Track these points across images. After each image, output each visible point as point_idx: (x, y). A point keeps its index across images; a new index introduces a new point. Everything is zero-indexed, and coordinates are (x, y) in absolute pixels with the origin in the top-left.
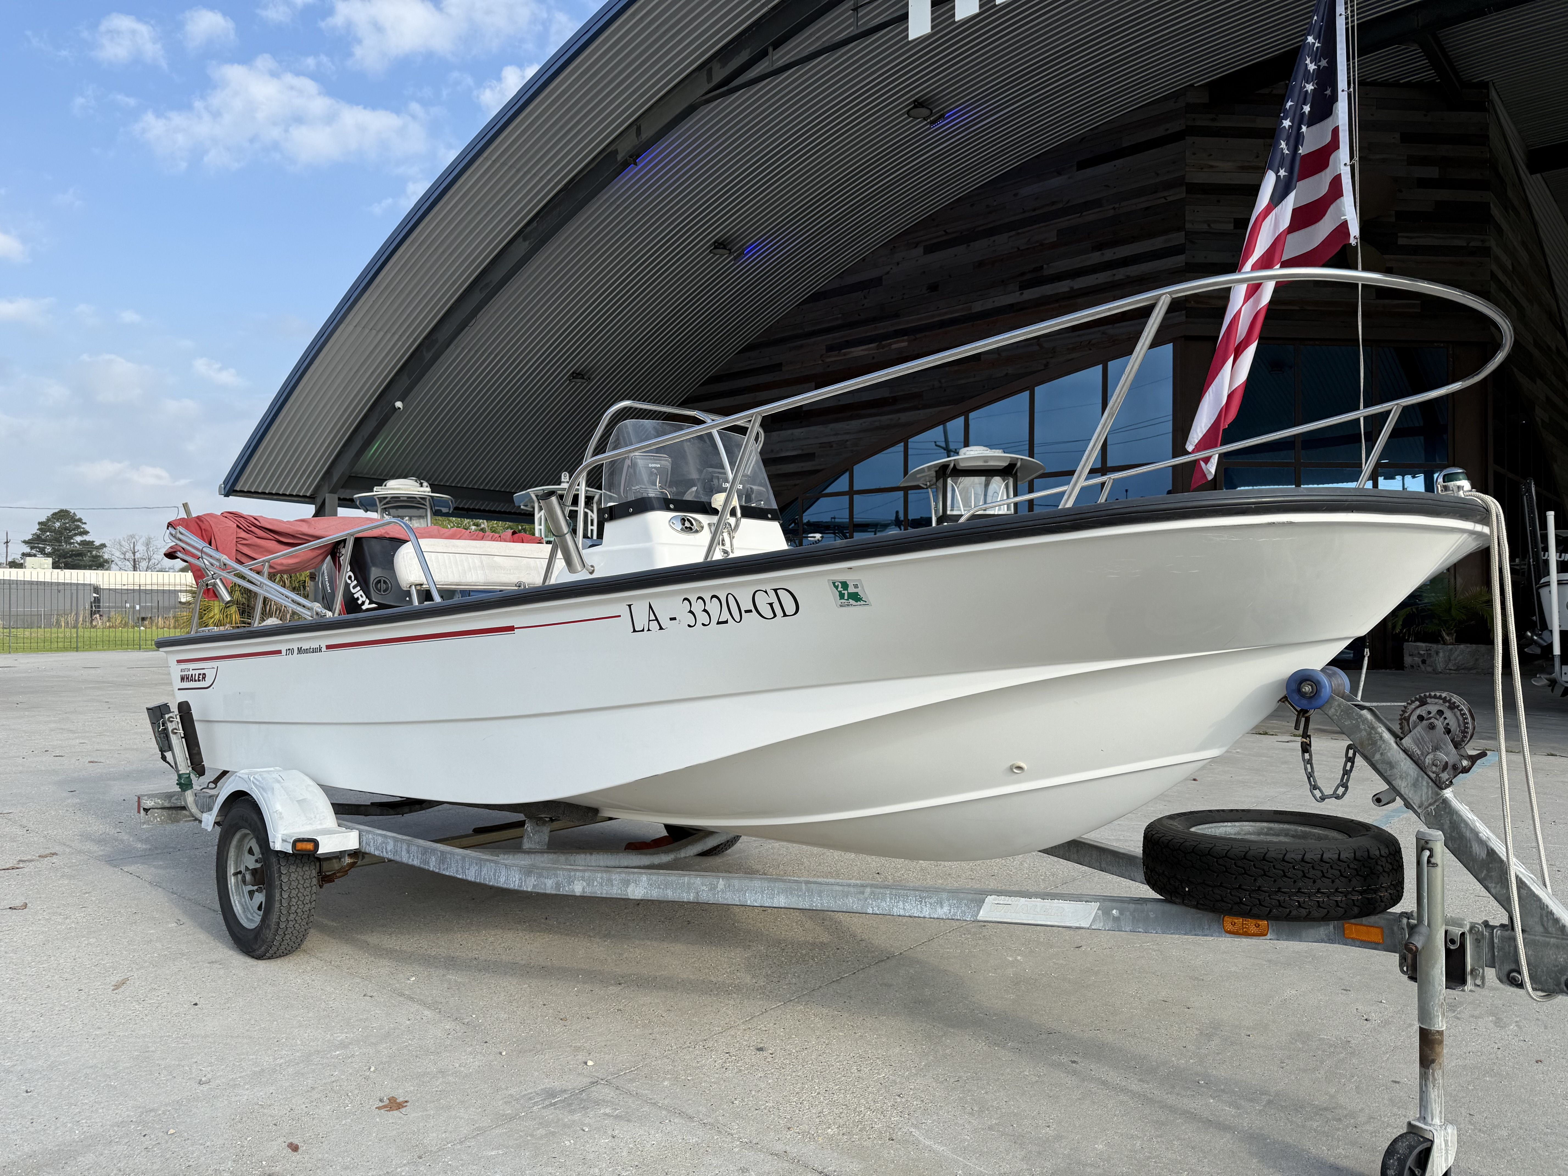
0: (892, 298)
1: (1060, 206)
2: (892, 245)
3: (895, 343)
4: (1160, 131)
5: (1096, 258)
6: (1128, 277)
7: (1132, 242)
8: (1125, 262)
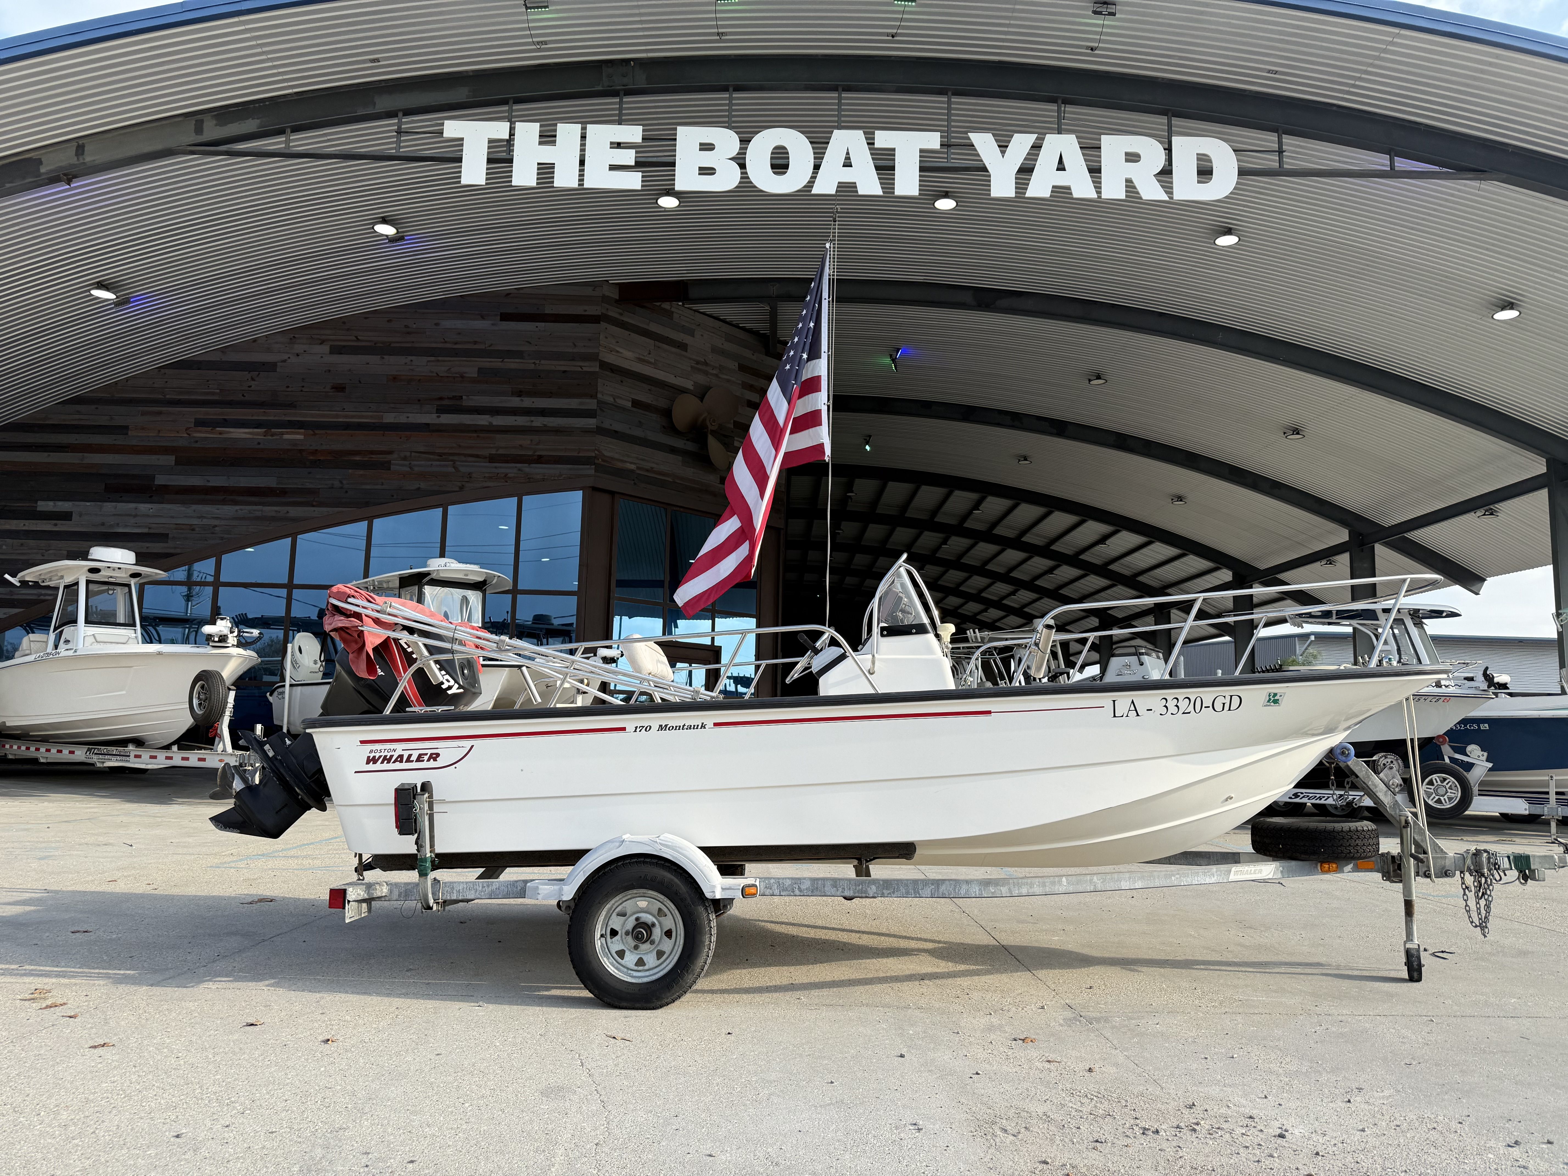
0: (288, 387)
1: (482, 347)
2: (293, 335)
3: (288, 433)
4: (578, 310)
5: (515, 402)
6: (545, 426)
7: (550, 397)
8: (543, 412)
